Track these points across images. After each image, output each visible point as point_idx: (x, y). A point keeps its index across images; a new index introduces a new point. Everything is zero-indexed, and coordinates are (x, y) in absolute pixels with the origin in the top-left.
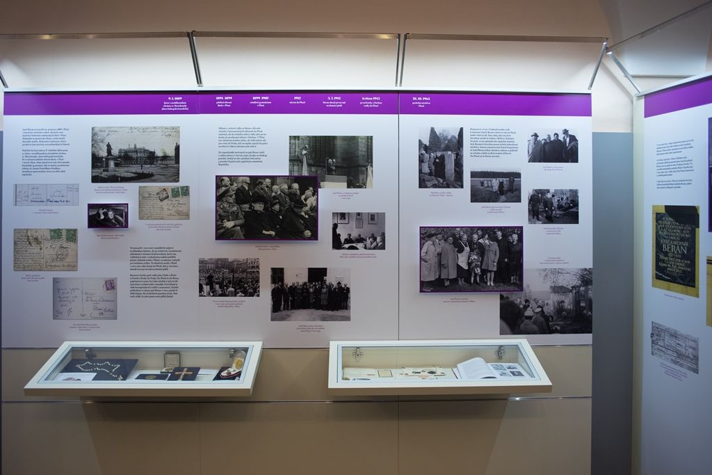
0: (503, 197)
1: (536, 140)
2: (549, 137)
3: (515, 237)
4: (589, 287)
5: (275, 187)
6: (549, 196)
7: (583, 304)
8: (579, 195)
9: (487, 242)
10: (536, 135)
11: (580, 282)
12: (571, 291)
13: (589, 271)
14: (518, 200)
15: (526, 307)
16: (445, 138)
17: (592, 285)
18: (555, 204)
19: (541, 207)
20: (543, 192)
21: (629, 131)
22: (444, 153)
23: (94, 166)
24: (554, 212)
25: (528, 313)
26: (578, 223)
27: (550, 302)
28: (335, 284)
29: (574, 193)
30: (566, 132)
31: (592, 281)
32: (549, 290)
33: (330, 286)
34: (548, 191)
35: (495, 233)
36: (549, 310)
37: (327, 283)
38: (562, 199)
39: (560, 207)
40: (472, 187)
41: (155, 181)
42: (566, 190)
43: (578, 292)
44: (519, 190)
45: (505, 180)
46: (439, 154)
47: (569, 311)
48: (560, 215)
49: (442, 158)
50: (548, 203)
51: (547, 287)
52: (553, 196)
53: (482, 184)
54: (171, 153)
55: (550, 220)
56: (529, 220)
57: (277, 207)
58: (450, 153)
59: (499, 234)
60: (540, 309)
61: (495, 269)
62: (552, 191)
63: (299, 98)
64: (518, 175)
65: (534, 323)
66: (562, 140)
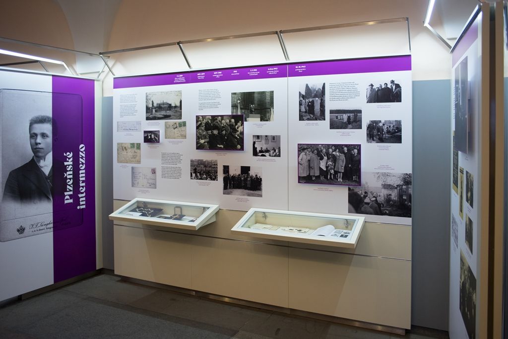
0: (350, 126)
1: (372, 88)
2: (381, 86)
3: (356, 151)
4: (410, 186)
5: (223, 121)
6: (381, 125)
7: (405, 197)
8: (402, 124)
9: (338, 154)
10: (372, 85)
11: (402, 182)
12: (396, 188)
13: (409, 175)
14: (360, 127)
15: (365, 197)
16: (315, 90)
17: (411, 185)
18: (385, 130)
19: (375, 132)
20: (377, 122)
22: (314, 99)
23: (147, 112)
24: (384, 135)
25: (367, 200)
26: (401, 143)
27: (382, 194)
28: (254, 176)
29: (399, 123)
30: (392, 82)
31: (411, 182)
32: (381, 187)
33: (252, 177)
34: (380, 122)
35: (343, 148)
36: (381, 199)
37: (250, 175)
38: (390, 127)
39: (388, 132)
40: (330, 119)
41: (171, 119)
42: (393, 121)
43: (401, 189)
44: (360, 121)
45: (352, 115)
46: (311, 100)
47: (395, 201)
48: (388, 137)
49: (313, 102)
50: (380, 130)
51: (379, 184)
52: (384, 125)
53: (337, 117)
54: (178, 104)
55: (381, 140)
56: (367, 140)
57: (224, 132)
58: (317, 99)
59: (346, 149)
60: (374, 199)
61: (343, 171)
63: (236, 71)
64: (360, 112)
65: (371, 207)
66: (390, 87)
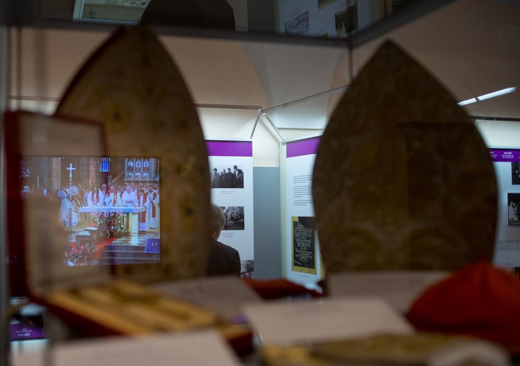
1: (216, 172)
2: (225, 171)
4: (252, 273)
6: (225, 211)
8: (245, 210)
10: (216, 170)
11: (245, 269)
13: (252, 262)
17: (253, 271)
18: (229, 217)
21: (277, 166)
24: (228, 222)
26: (244, 229)
29: (241, 210)
30: (235, 167)
31: (253, 269)
38: (233, 213)
39: (232, 219)
42: (236, 207)
43: (244, 276)
48: (232, 224)
52: (227, 211)
55: (225, 227)
62: (227, 208)
66: (233, 173)
